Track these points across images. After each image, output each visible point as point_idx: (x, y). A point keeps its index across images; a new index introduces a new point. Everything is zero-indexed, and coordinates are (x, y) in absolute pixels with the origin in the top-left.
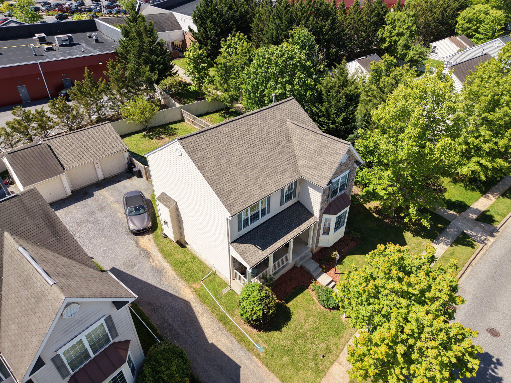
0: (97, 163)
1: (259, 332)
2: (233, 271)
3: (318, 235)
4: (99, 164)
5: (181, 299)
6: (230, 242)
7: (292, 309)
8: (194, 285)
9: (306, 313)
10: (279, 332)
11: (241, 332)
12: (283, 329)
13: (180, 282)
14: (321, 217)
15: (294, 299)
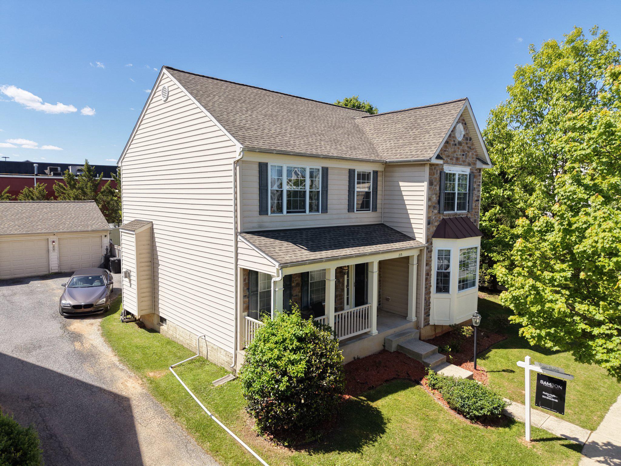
0: (53, 242)
1: (295, 453)
2: (243, 318)
3: (428, 293)
4: (56, 244)
5: (110, 393)
6: (239, 230)
7: (385, 412)
8: (151, 374)
9: (423, 423)
10: (356, 455)
11: (244, 453)
12: (365, 448)
13: (122, 370)
14: (429, 240)
15: (390, 396)
